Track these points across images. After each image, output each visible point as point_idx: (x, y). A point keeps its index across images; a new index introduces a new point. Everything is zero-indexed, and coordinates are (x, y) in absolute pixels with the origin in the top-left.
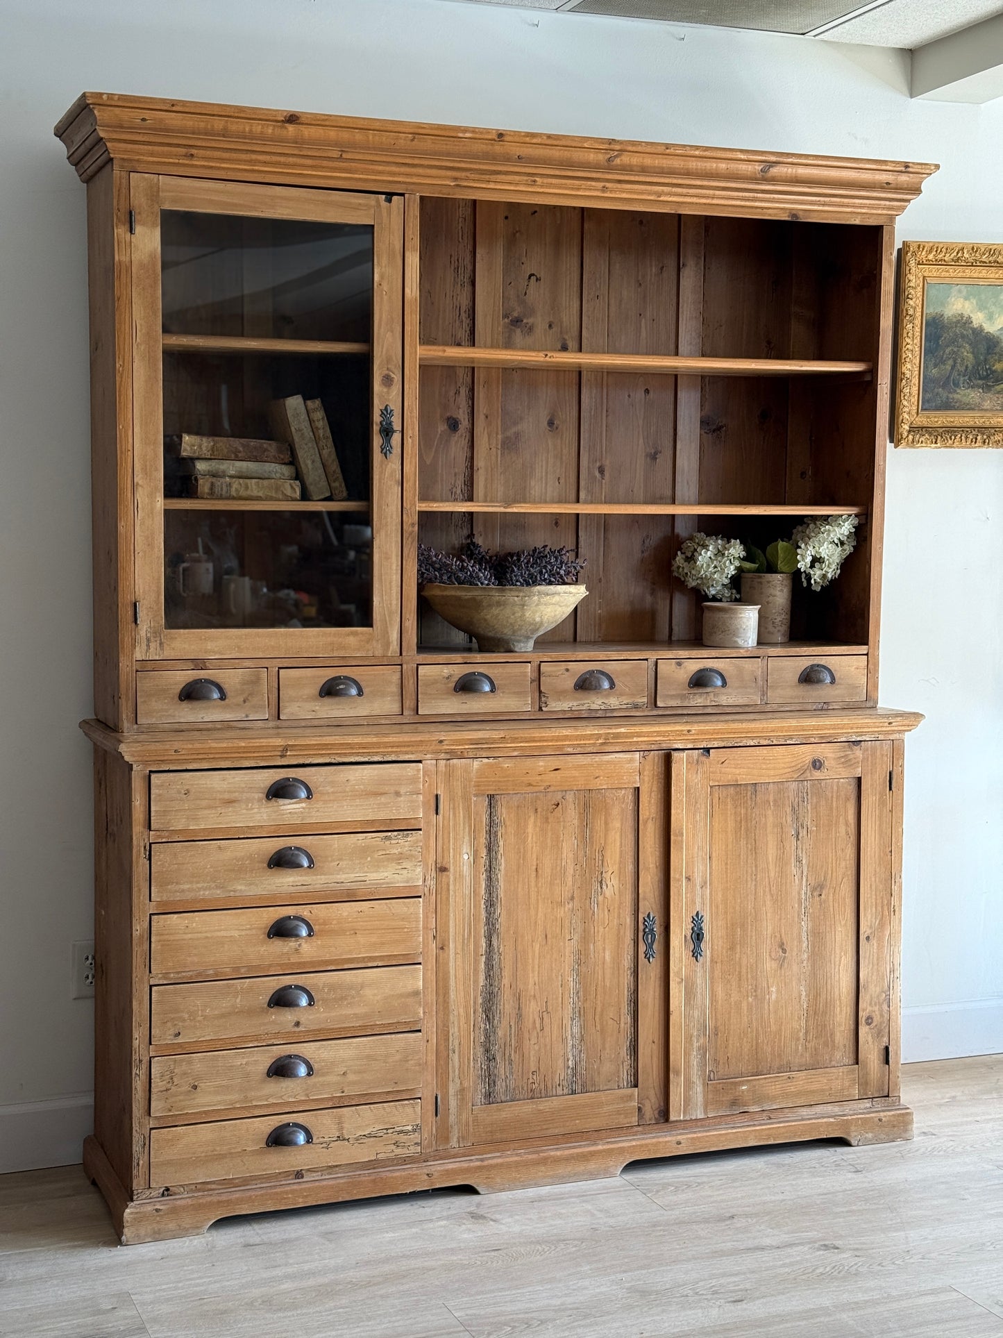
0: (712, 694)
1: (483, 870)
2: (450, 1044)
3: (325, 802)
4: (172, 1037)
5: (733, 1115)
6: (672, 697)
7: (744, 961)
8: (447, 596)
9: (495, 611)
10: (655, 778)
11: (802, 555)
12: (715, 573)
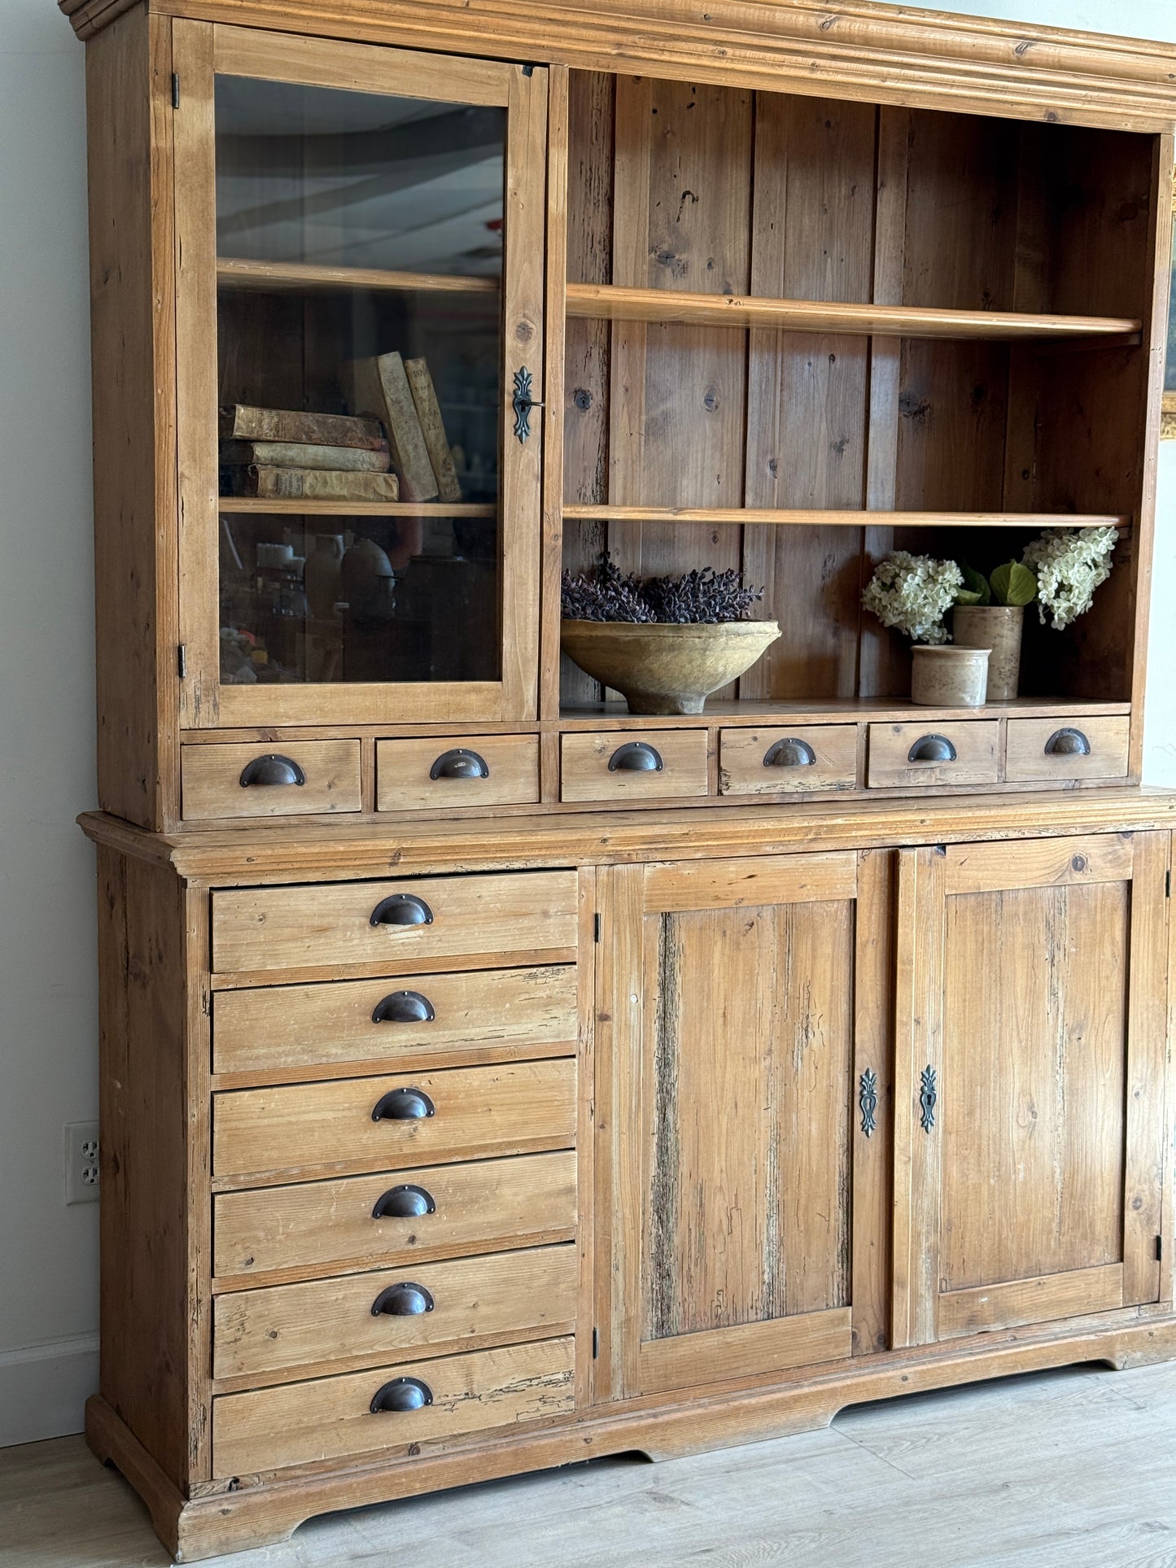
0: (938, 770)
1: (656, 1016)
2: (613, 1258)
3: (450, 927)
4: (243, 1265)
5: (969, 1337)
6: (887, 774)
7: (985, 1131)
8: (597, 637)
9: (666, 657)
10: (877, 886)
11: (1044, 581)
12: (925, 605)
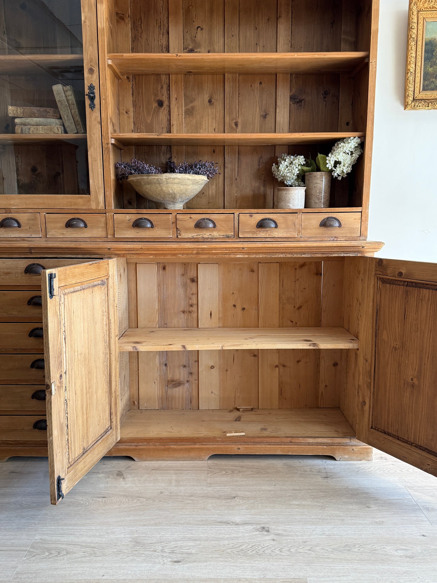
0: (269, 231)
6: (247, 233)
9: (148, 186)
11: (329, 160)
12: (288, 173)
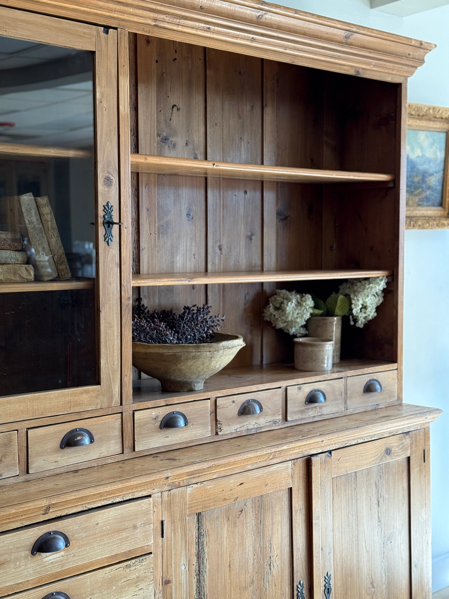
0: (318, 408)
1: (195, 574)
3: (80, 547)
6: (295, 413)
8: (151, 353)
10: (301, 479)
11: (355, 305)
12: (297, 318)
